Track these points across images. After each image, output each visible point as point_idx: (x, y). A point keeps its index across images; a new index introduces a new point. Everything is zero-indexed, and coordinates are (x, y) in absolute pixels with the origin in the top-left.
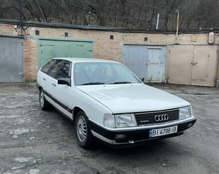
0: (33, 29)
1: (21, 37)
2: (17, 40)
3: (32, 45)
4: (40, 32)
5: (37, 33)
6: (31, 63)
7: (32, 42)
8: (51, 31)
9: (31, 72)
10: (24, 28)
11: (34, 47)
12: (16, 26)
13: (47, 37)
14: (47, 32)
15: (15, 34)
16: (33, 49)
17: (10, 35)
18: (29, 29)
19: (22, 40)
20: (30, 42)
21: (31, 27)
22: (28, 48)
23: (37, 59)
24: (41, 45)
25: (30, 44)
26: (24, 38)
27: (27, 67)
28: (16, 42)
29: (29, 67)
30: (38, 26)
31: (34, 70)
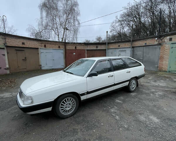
0: (168, 37)
1: (160, 44)
2: (156, 46)
4: (173, 39)
5: (171, 39)
6: (163, 60)
9: (163, 65)
10: (161, 38)
12: (156, 39)
15: (156, 43)
16: (166, 50)
17: (153, 44)
19: (160, 46)
20: (165, 46)
22: (163, 50)
23: (168, 57)
24: (172, 48)
25: (165, 48)
26: (161, 45)
27: (161, 63)
28: (156, 48)
29: (162, 62)
30: (172, 35)
31: (165, 64)
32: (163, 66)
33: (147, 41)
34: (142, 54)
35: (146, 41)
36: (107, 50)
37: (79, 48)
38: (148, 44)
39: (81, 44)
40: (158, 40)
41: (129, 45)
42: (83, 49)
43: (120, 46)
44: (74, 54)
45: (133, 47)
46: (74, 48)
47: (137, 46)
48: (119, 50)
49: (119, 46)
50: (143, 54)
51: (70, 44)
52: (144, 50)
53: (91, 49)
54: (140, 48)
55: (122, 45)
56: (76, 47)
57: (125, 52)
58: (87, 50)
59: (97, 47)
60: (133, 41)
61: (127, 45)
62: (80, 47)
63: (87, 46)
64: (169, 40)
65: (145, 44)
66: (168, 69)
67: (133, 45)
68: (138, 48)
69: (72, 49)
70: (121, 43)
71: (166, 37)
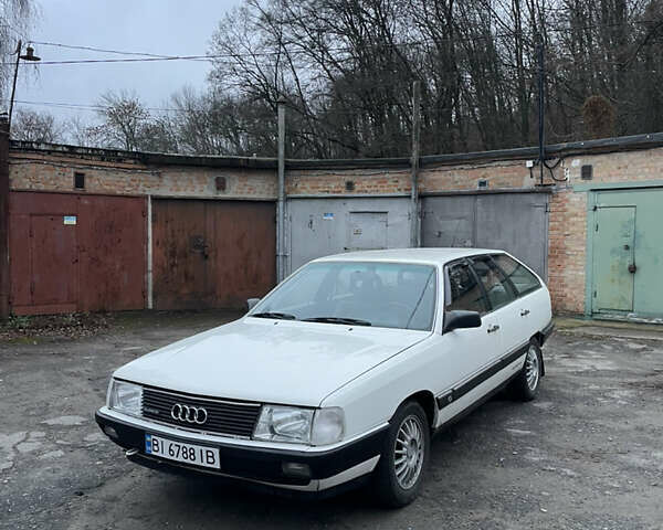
0: (577, 163)
1: (544, 190)
2: (531, 199)
3: (572, 210)
4: (594, 169)
5: (587, 172)
6: (566, 262)
7: (572, 200)
8: (626, 162)
9: (566, 286)
10: (551, 163)
11: (576, 215)
12: (529, 164)
13: (614, 182)
14: (614, 167)
15: (529, 183)
16: (572, 219)
17: (517, 188)
18: (564, 165)
19: (546, 199)
20: (567, 200)
21: (570, 159)
22: (561, 219)
23: (583, 248)
24: (595, 209)
25: (567, 206)
26: (550, 192)
27: (556, 274)
28: (530, 206)
29: (561, 271)
30: (589, 154)
31: (572, 281)
32: (566, 290)
33: (489, 170)
34: (470, 230)
35: (483, 172)
36: (281, 204)
37: (102, 181)
38: (492, 186)
39: (120, 161)
40: (537, 172)
41: (401, 182)
42: (128, 190)
43: (357, 187)
44: (70, 221)
45: (422, 197)
46: (67, 183)
47: (441, 189)
48: (351, 206)
49: (350, 186)
50: (474, 233)
51: (38, 151)
52: (475, 211)
53: (182, 194)
54: (459, 200)
55: (366, 182)
56: (80, 180)
57: (381, 217)
58: (156, 199)
59: (221, 185)
60: (422, 165)
61: (390, 183)
62: (113, 177)
63: (159, 174)
64: (579, 175)
65: (482, 184)
66: (588, 301)
67: (422, 186)
68: (448, 201)
69: (51, 188)
70: (357, 172)
71: (566, 160)
